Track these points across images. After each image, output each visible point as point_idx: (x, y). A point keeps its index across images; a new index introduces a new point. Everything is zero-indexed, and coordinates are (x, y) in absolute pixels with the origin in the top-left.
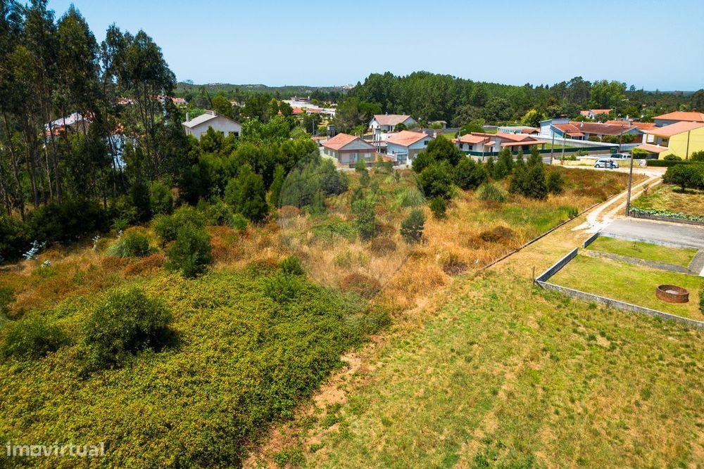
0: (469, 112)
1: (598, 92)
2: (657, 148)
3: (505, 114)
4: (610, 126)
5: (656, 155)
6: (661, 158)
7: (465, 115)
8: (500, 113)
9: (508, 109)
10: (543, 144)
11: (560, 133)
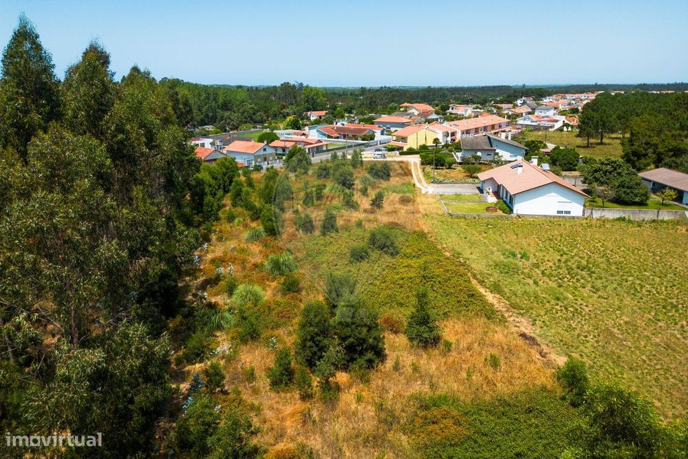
0: (232, 118)
1: (307, 97)
2: (400, 144)
3: (257, 117)
4: (354, 129)
5: (401, 148)
6: (405, 150)
7: (229, 121)
8: (254, 117)
9: (259, 114)
10: (327, 145)
11: (325, 135)
